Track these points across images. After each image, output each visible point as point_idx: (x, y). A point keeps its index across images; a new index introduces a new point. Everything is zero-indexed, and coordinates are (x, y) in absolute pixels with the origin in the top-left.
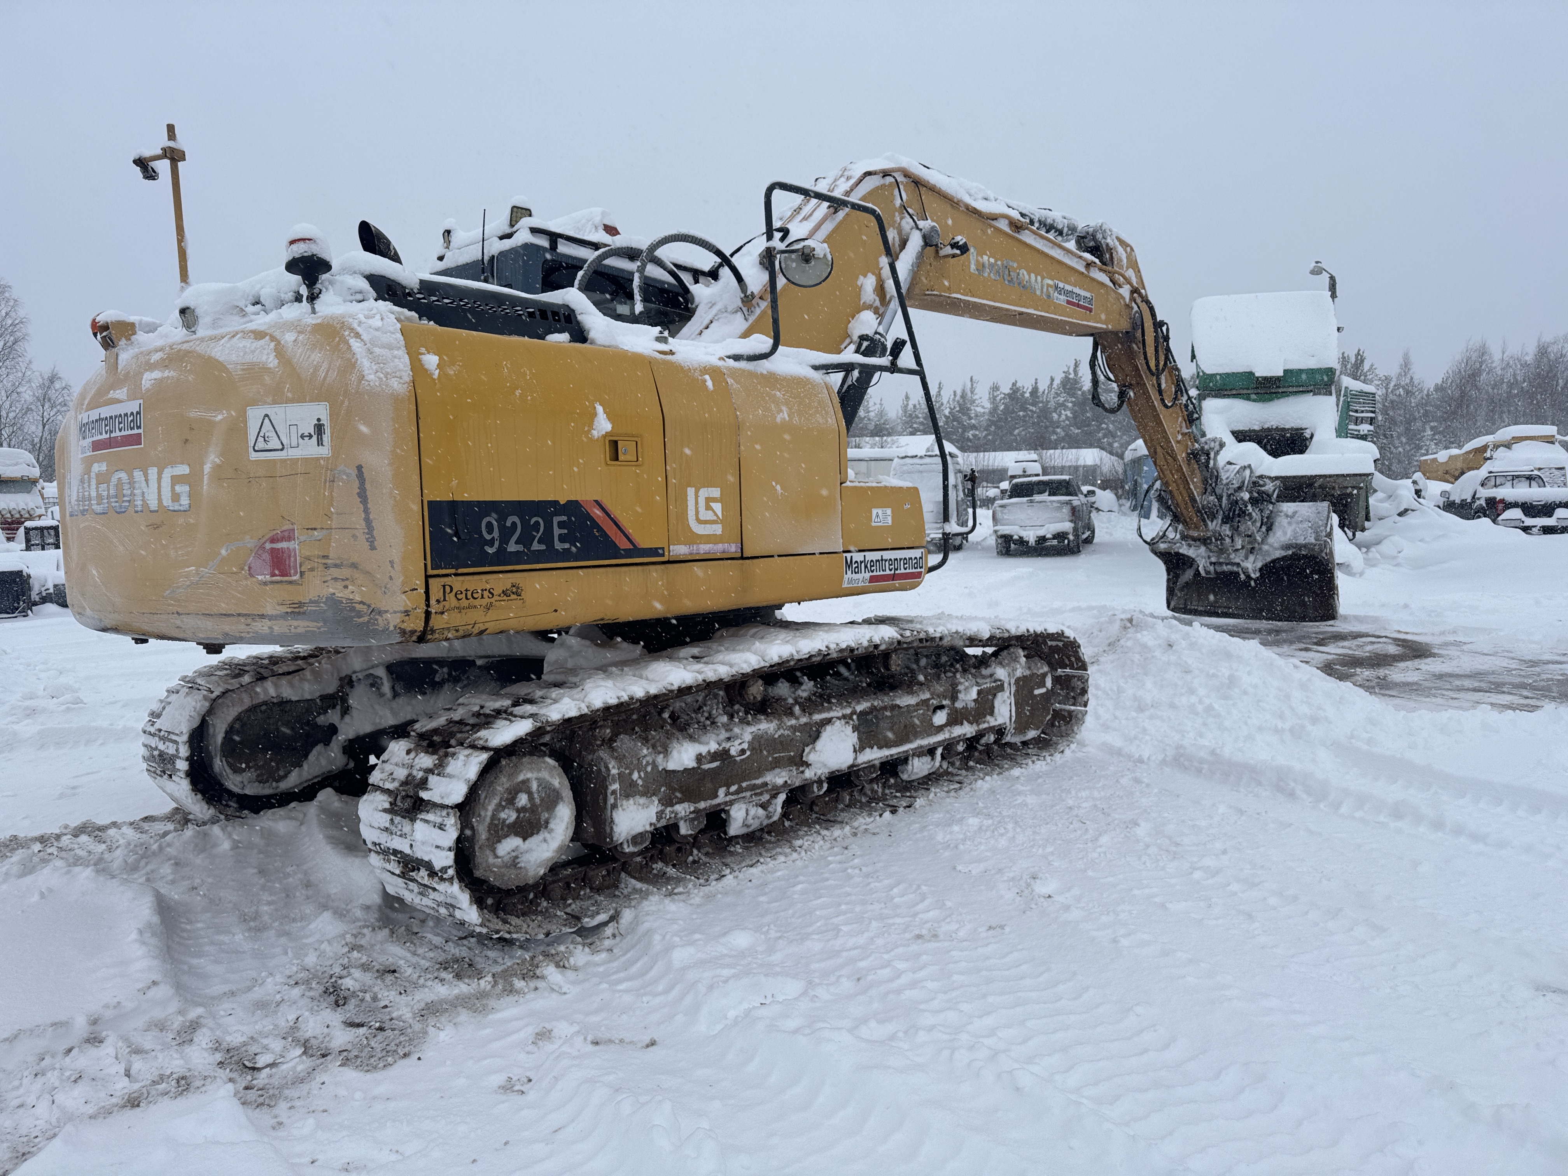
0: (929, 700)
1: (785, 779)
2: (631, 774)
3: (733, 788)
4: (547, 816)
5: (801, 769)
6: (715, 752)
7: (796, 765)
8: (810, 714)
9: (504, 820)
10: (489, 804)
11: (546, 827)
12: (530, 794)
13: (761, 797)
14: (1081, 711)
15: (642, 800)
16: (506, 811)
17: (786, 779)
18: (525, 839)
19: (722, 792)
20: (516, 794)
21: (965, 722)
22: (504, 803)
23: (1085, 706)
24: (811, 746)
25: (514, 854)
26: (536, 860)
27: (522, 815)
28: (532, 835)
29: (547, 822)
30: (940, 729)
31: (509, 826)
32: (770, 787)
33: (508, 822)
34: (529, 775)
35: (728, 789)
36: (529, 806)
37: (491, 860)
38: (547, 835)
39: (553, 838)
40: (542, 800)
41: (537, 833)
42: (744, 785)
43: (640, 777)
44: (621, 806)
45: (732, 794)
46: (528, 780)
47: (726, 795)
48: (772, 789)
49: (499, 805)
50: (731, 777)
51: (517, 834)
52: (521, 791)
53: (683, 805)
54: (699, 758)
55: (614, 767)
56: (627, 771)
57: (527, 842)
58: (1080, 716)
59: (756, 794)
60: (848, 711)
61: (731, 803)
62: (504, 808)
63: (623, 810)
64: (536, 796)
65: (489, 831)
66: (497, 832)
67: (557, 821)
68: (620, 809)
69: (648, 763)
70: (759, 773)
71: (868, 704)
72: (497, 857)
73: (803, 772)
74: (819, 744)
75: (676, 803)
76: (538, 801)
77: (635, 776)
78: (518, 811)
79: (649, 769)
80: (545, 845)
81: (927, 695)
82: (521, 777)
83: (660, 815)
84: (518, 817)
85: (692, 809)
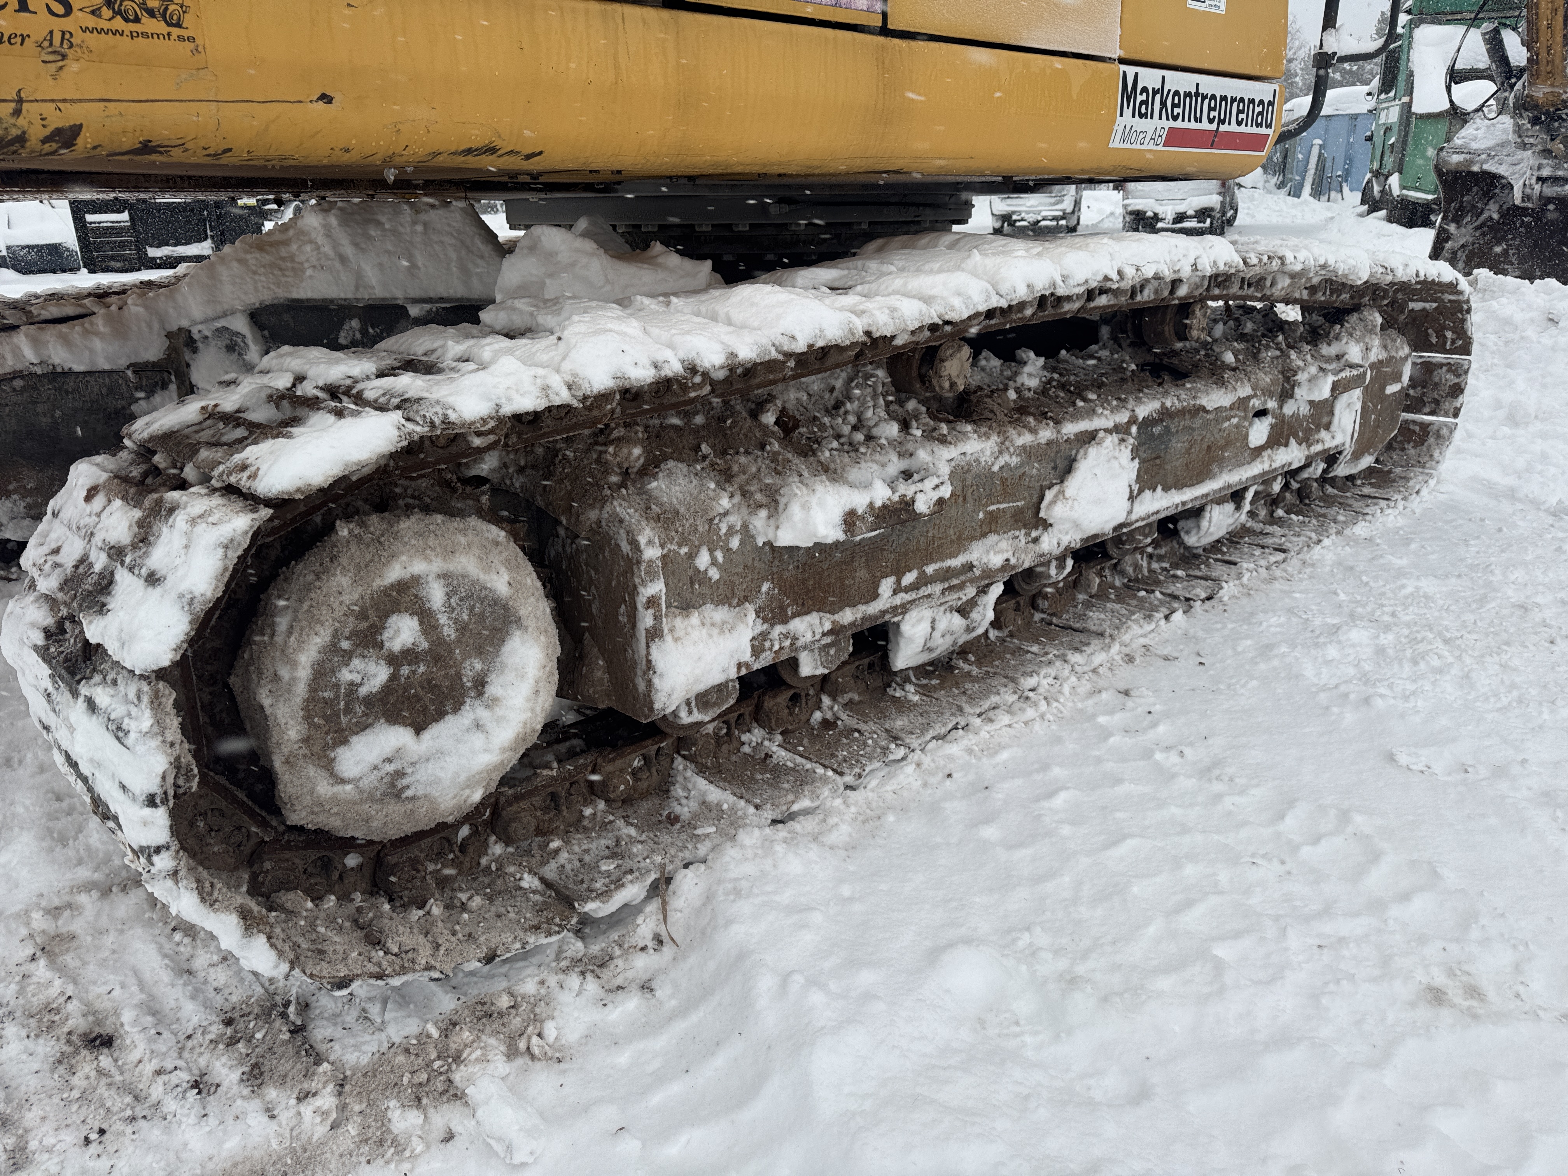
0: (1249, 398)
1: (1005, 556)
2: (692, 556)
3: (909, 578)
4: (478, 666)
5: (1034, 534)
6: (884, 507)
7: (1025, 526)
8: (1057, 422)
9: (353, 687)
10: (300, 649)
11: (480, 694)
12: (425, 616)
13: (961, 594)
14: (1446, 425)
15: (720, 614)
16: (356, 663)
17: (1009, 555)
18: (419, 730)
19: (886, 586)
20: (385, 616)
21: (1293, 441)
22: (345, 645)
23: (1456, 415)
24: (1056, 489)
25: (390, 768)
26: (457, 774)
27: (405, 670)
28: (440, 715)
29: (480, 684)
30: (1258, 452)
31: (369, 701)
32: (977, 572)
33: (363, 691)
34: (418, 567)
35: (898, 582)
36: (425, 645)
37: (324, 788)
38: (482, 713)
39: (499, 720)
40: (462, 628)
41: (456, 710)
42: (930, 569)
43: (714, 562)
44: (671, 631)
45: (907, 590)
46: (416, 580)
47: (895, 592)
48: (982, 577)
49: (333, 648)
50: (906, 554)
51: (394, 718)
52: (395, 608)
53: (808, 619)
54: (850, 519)
55: (650, 543)
56: (684, 550)
57: (427, 735)
58: (1445, 432)
59: (951, 588)
60: (1123, 417)
61: (904, 609)
62: (347, 657)
63: (676, 640)
64: (443, 619)
65: (308, 717)
66: (332, 719)
67: (509, 676)
68: (668, 638)
69: (731, 531)
70: (961, 543)
71: (1155, 405)
72: (343, 781)
73: (1036, 540)
74: (1073, 484)
75: (794, 616)
76: (449, 632)
77: (703, 560)
78: (394, 660)
79: (735, 543)
80: (478, 740)
81: (1245, 391)
82: (395, 573)
83: (758, 645)
84: (394, 677)
85: (827, 626)
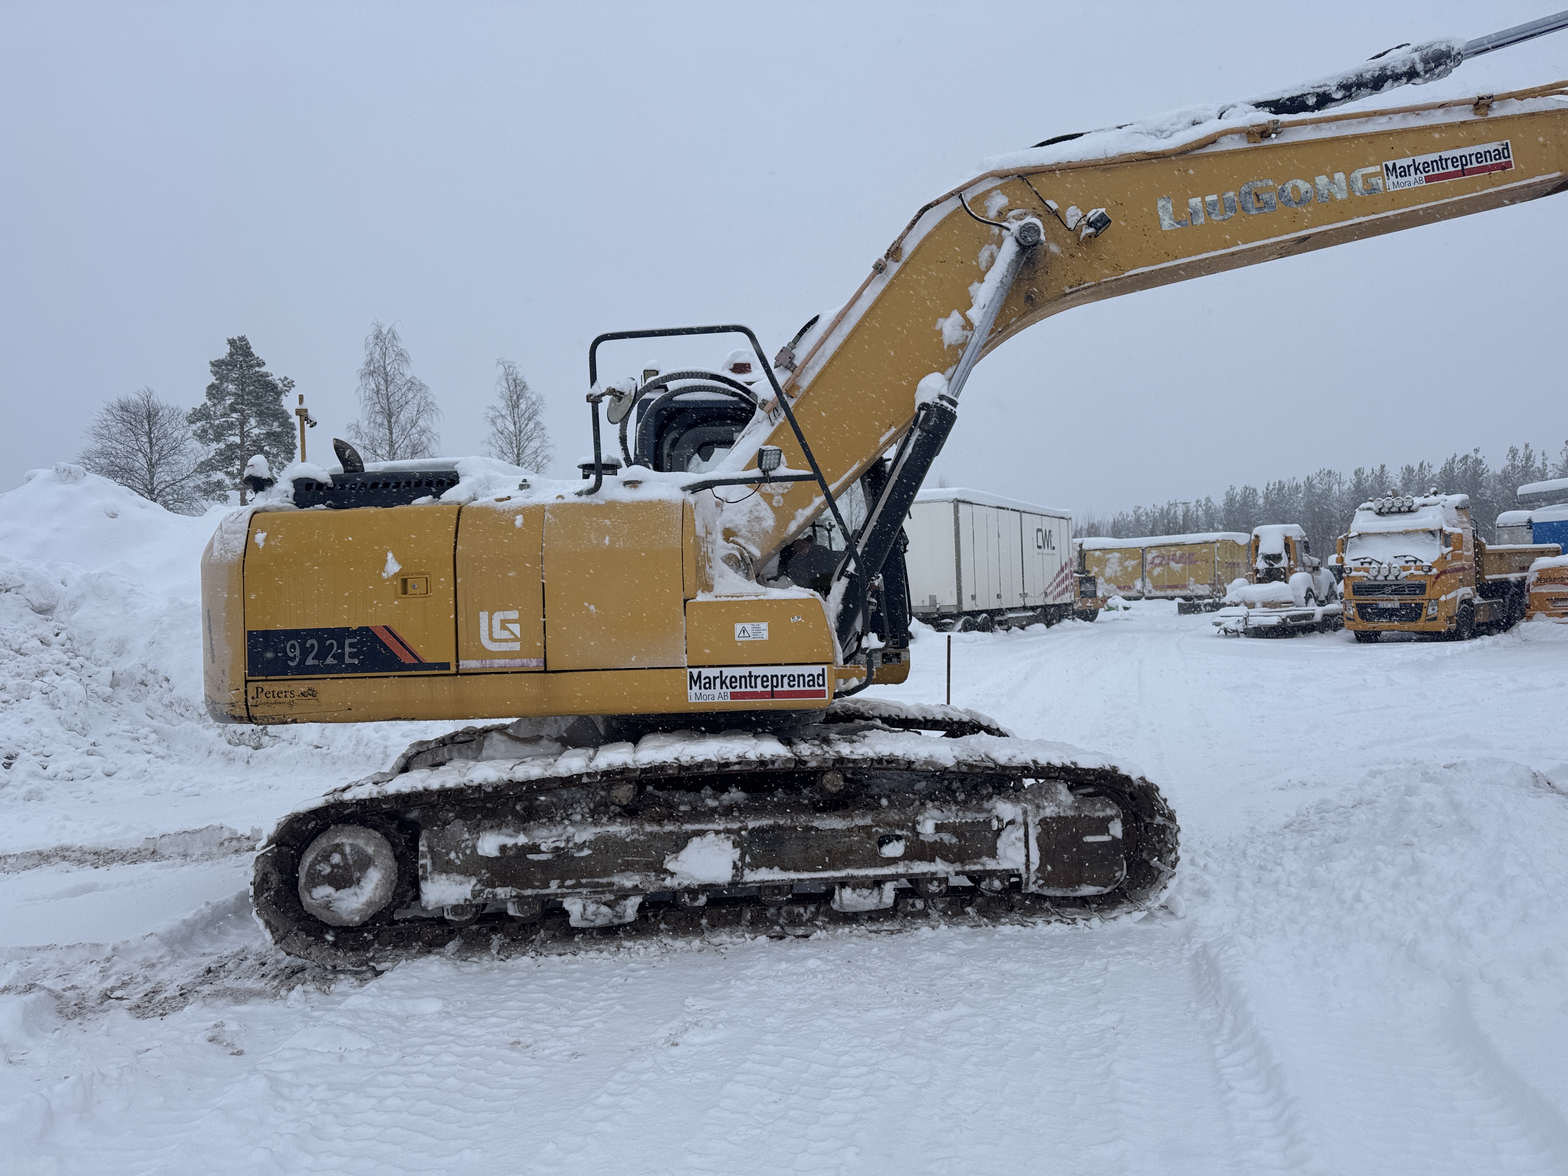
0: (871, 827)
1: (635, 883)
2: (448, 854)
3: (569, 883)
4: (359, 875)
5: (662, 876)
6: (523, 846)
7: (655, 871)
9: (320, 871)
11: (358, 884)
12: (343, 855)
13: (602, 896)
15: (459, 878)
16: (322, 865)
17: (638, 883)
18: (337, 889)
19: (554, 885)
20: (332, 853)
21: (938, 859)
22: (319, 858)
24: (675, 855)
25: (327, 899)
26: (347, 908)
27: (336, 870)
28: (344, 887)
29: (359, 881)
30: (892, 861)
31: (324, 877)
32: (615, 888)
33: (323, 873)
34: (344, 840)
35: (563, 883)
36: (342, 864)
37: (309, 900)
38: (357, 890)
39: (362, 894)
40: (355, 862)
41: (350, 887)
42: (584, 881)
43: (458, 857)
44: (432, 879)
45: (568, 887)
46: (342, 844)
47: (559, 887)
48: (618, 890)
49: (316, 858)
50: (567, 871)
51: (331, 884)
52: (335, 851)
53: (505, 889)
54: (503, 848)
55: (423, 845)
56: (444, 851)
57: (339, 892)
59: (595, 892)
60: (736, 826)
61: (564, 895)
62: (320, 862)
63: (433, 882)
64: (349, 857)
65: (306, 877)
66: (313, 879)
67: (368, 880)
68: (429, 881)
69: (467, 847)
70: (607, 872)
72: (313, 899)
73: (664, 880)
74: (684, 855)
75: (499, 886)
76: (351, 862)
77: (453, 855)
78: (333, 866)
79: (468, 852)
80: (355, 898)
81: (864, 822)
82: (337, 841)
83: (475, 894)
84: (332, 871)
85: (514, 894)
